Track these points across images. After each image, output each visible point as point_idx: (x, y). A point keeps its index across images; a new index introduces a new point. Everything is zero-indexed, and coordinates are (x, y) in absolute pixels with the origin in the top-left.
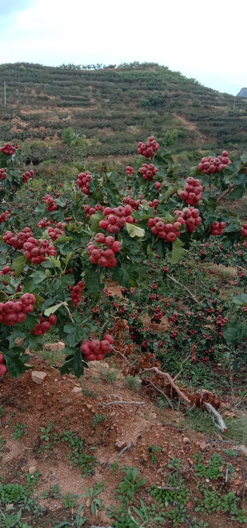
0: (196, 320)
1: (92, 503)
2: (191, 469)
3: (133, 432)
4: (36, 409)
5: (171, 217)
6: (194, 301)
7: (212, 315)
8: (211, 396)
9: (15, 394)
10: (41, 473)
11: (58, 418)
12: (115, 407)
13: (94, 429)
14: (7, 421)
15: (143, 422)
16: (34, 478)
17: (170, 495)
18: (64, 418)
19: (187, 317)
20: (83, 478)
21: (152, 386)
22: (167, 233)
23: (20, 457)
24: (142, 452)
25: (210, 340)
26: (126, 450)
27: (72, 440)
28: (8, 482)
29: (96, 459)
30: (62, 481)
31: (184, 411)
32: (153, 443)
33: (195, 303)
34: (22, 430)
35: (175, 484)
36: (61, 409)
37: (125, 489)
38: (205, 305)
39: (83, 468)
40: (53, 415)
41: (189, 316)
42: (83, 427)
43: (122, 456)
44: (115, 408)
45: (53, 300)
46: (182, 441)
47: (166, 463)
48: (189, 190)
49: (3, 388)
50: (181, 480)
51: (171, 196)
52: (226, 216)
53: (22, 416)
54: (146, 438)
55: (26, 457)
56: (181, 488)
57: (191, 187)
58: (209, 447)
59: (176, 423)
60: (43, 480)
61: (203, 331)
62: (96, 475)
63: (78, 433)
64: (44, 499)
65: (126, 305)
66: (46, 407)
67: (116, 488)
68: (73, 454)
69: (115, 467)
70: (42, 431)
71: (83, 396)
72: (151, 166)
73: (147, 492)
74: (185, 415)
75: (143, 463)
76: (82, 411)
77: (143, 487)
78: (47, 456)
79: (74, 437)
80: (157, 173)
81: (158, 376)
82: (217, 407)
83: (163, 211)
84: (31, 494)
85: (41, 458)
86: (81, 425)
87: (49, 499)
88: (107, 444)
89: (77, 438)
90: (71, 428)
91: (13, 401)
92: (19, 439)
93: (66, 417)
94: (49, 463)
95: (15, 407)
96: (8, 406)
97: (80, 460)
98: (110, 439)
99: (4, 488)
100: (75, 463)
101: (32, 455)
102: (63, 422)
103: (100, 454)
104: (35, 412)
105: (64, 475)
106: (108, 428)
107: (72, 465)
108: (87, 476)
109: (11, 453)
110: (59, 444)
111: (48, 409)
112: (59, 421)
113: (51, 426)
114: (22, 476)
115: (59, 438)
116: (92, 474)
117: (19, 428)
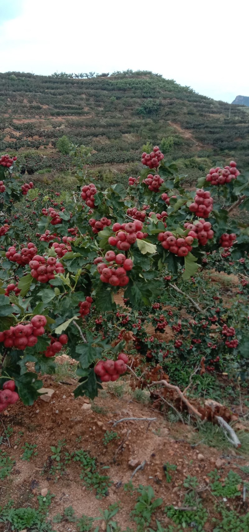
0: (199, 329)
1: (108, 526)
2: (207, 487)
3: (146, 450)
4: (45, 428)
5: (182, 230)
6: (197, 309)
7: (216, 323)
8: (222, 409)
9: (23, 413)
10: (54, 494)
11: (68, 437)
12: (127, 423)
13: (106, 447)
14: (16, 442)
15: (155, 438)
16: (47, 501)
17: (187, 515)
18: (74, 437)
19: (191, 326)
20: (97, 499)
21: (161, 401)
22: (179, 247)
23: (30, 479)
24: (156, 471)
25: (215, 349)
26: (140, 469)
27: (84, 459)
28: (20, 506)
29: (109, 479)
30: (75, 503)
31: (195, 425)
32: (168, 461)
33: (198, 311)
34: (32, 451)
35: (192, 504)
36: (71, 427)
37: (140, 510)
38: (208, 314)
39: (96, 489)
40: (62, 433)
41: (193, 326)
43: (136, 475)
44: (126, 425)
45: (62, 319)
46: (197, 458)
47: (181, 482)
48: (198, 203)
49: (10, 407)
50: (198, 500)
51: (180, 209)
52: (235, 228)
53: (31, 435)
54: (160, 456)
55: (37, 478)
56: (198, 508)
57: (201, 199)
58: (224, 464)
59: (189, 438)
60: (56, 503)
61: (207, 340)
62: (110, 496)
63: (89, 452)
64: (58, 523)
65: (129, 314)
66: (55, 425)
67: (132, 510)
68: (86, 474)
69: (129, 486)
70: (53, 451)
71: (93, 413)
72: (156, 177)
73: (163, 513)
74: (196, 429)
75: (158, 482)
76: (92, 428)
77: (159, 508)
78: (58, 477)
79: (86, 457)
80: (164, 184)
81: (166, 389)
82: (228, 420)
83: (173, 224)
84: (44, 518)
85: (53, 480)
86: (93, 443)
87: (63, 522)
88: (120, 463)
89: (89, 457)
90: (83, 447)
91: (21, 420)
92: (29, 460)
93: (77, 435)
94: (61, 484)
95: (24, 426)
96: (15, 425)
97: (93, 480)
98: (123, 457)
99: (17, 513)
100: (88, 483)
101: (43, 476)
102: (73, 441)
103: (114, 473)
104: (45, 431)
105: (77, 497)
106: (121, 446)
107: (85, 485)
108: (101, 497)
109: (22, 474)
110: (71, 464)
111: (57, 427)
112: (69, 440)
113: (62, 445)
114: (34, 499)
115: (70, 458)
116: (106, 495)
117: (28, 448)
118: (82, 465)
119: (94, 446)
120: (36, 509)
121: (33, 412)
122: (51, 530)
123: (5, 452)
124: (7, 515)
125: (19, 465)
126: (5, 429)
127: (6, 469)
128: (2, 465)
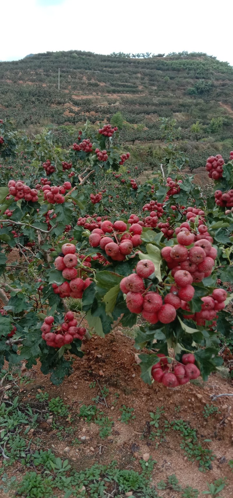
4: (141, 393)
9: (118, 376)
10: (155, 461)
11: (166, 405)
12: (224, 399)
13: (207, 421)
14: (113, 403)
16: (149, 466)
18: (173, 406)
20: (201, 472)
23: (130, 443)
27: (184, 429)
28: (123, 467)
29: (212, 453)
30: (178, 472)
34: (130, 414)
36: (169, 396)
39: (198, 461)
40: (160, 400)
42: (193, 417)
49: (105, 368)
53: (128, 399)
55: (137, 442)
60: (158, 469)
62: (214, 470)
63: (189, 423)
64: (163, 490)
66: (152, 392)
68: (186, 444)
70: (151, 416)
76: (191, 400)
78: (158, 443)
79: (186, 427)
85: (153, 445)
86: (192, 414)
87: (168, 490)
88: (222, 438)
89: (189, 428)
90: (182, 417)
91: (116, 382)
92: (127, 422)
93: (175, 404)
94: (162, 451)
95: (119, 388)
96: (110, 386)
97: (194, 451)
98: (225, 433)
99: (121, 474)
100: (190, 454)
101: (143, 441)
102: (172, 410)
103: (215, 447)
104: (141, 396)
105: (179, 466)
106: (222, 421)
107: (186, 456)
108: (204, 469)
109: (121, 436)
110: (170, 432)
111: (154, 394)
112: (167, 408)
113: (160, 413)
114: (136, 463)
115: (170, 426)
116: (210, 468)
117: (125, 410)
118: (182, 435)
120: (139, 472)
121: (129, 375)
122: (156, 496)
123: (103, 412)
124: (112, 475)
125: (118, 426)
126: (101, 389)
127: (105, 428)
128: (101, 424)
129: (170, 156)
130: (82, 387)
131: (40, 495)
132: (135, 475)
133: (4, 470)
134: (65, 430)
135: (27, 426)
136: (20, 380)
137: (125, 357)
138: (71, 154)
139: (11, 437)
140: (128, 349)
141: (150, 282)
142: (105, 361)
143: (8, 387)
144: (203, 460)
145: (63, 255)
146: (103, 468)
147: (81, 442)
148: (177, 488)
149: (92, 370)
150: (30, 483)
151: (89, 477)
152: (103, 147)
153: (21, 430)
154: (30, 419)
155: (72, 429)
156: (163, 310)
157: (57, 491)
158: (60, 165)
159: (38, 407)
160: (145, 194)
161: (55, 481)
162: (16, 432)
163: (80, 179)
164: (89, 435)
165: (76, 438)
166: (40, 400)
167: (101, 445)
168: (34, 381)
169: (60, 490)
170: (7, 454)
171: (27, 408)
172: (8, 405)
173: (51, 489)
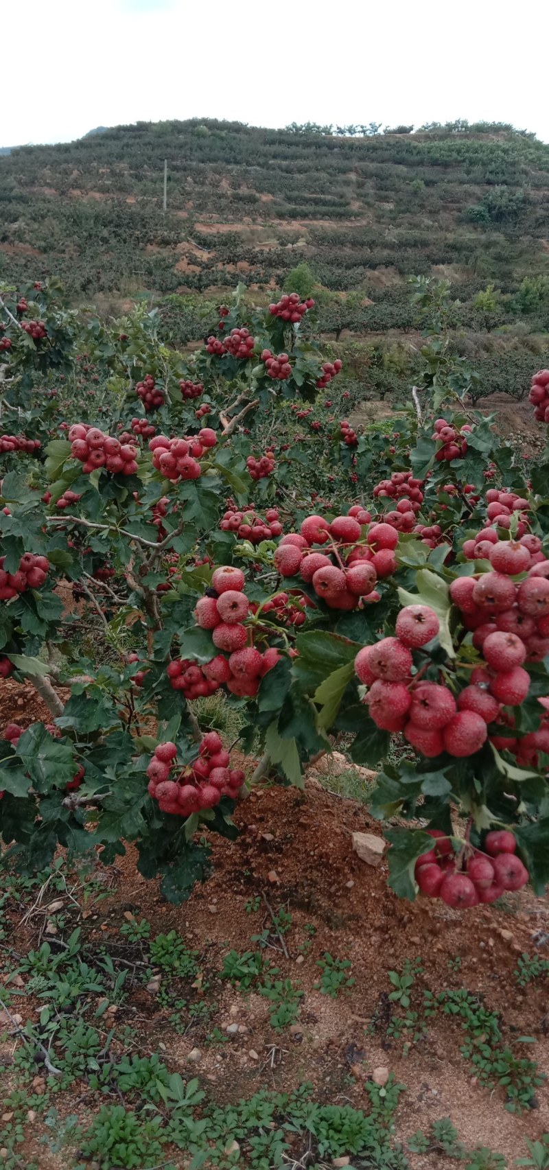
4: (368, 926)
9: (314, 883)
10: (403, 1084)
11: (428, 954)
13: (524, 994)
14: (302, 947)
16: (388, 1097)
18: (443, 957)
20: (510, 1112)
23: (343, 1040)
27: (470, 1013)
28: (327, 1099)
29: (537, 1068)
30: (454, 1111)
34: (341, 974)
36: (434, 933)
39: (504, 1087)
40: (413, 943)
49: (282, 865)
53: (337, 938)
55: (359, 1040)
60: (409, 1104)
62: (541, 1109)
63: (481, 997)
64: (420, 1154)
66: (394, 922)
68: (476, 1047)
70: (391, 981)
76: (487, 943)
78: (409, 1044)
79: (474, 1007)
85: (396, 1049)
86: (489, 977)
87: (433, 1155)
89: (482, 1008)
90: (464, 982)
91: (308, 897)
92: (334, 994)
93: (449, 952)
94: (417, 1062)
95: (315, 913)
96: (294, 908)
97: (495, 1064)
99: (323, 1115)
100: (483, 1071)
101: (372, 1037)
102: (440, 966)
103: (545, 1056)
104: (367, 931)
105: (458, 1099)
107: (475, 1074)
108: (519, 1108)
109: (322, 1026)
110: (436, 1019)
111: (399, 927)
112: (430, 961)
113: (413, 972)
114: (357, 1089)
115: (436, 1005)
116: (531, 1105)
117: (331, 965)
118: (465, 1026)
119: (492, 984)
120: (364, 1111)
121: (339, 883)
122: (406, 1167)
123: (277, 968)
124: (301, 1117)
125: (313, 1003)
126: (272, 914)
127: (283, 1007)
128: (273, 996)
129: (434, 368)
130: (227, 909)
131: (135, 1160)
132: (355, 1118)
133: (50, 1099)
134: (189, 1010)
135: (101, 999)
136: (83, 889)
137: (329, 841)
138: (203, 361)
139: (64, 1022)
140: (335, 823)
141: (424, 658)
142: (282, 849)
143: (56, 905)
144: (516, 1086)
145: (214, 594)
146: (280, 1101)
147: (226, 1039)
148: (453, 1150)
149: (252, 870)
150: (111, 1132)
151: (247, 1120)
152: (279, 345)
153: (87, 1007)
154: (109, 983)
155: (204, 1006)
156: (456, 725)
157: (174, 1150)
158: (177, 387)
159: (124, 954)
160: (374, 457)
161: (169, 1129)
162: (76, 1012)
163: (224, 422)
164: (246, 1022)
165: (215, 1029)
166: (130, 939)
167: (273, 1047)
168: (116, 893)
169: (180, 1149)
170: (57, 1062)
171: (100, 956)
172: (56, 949)
173: (160, 1147)
